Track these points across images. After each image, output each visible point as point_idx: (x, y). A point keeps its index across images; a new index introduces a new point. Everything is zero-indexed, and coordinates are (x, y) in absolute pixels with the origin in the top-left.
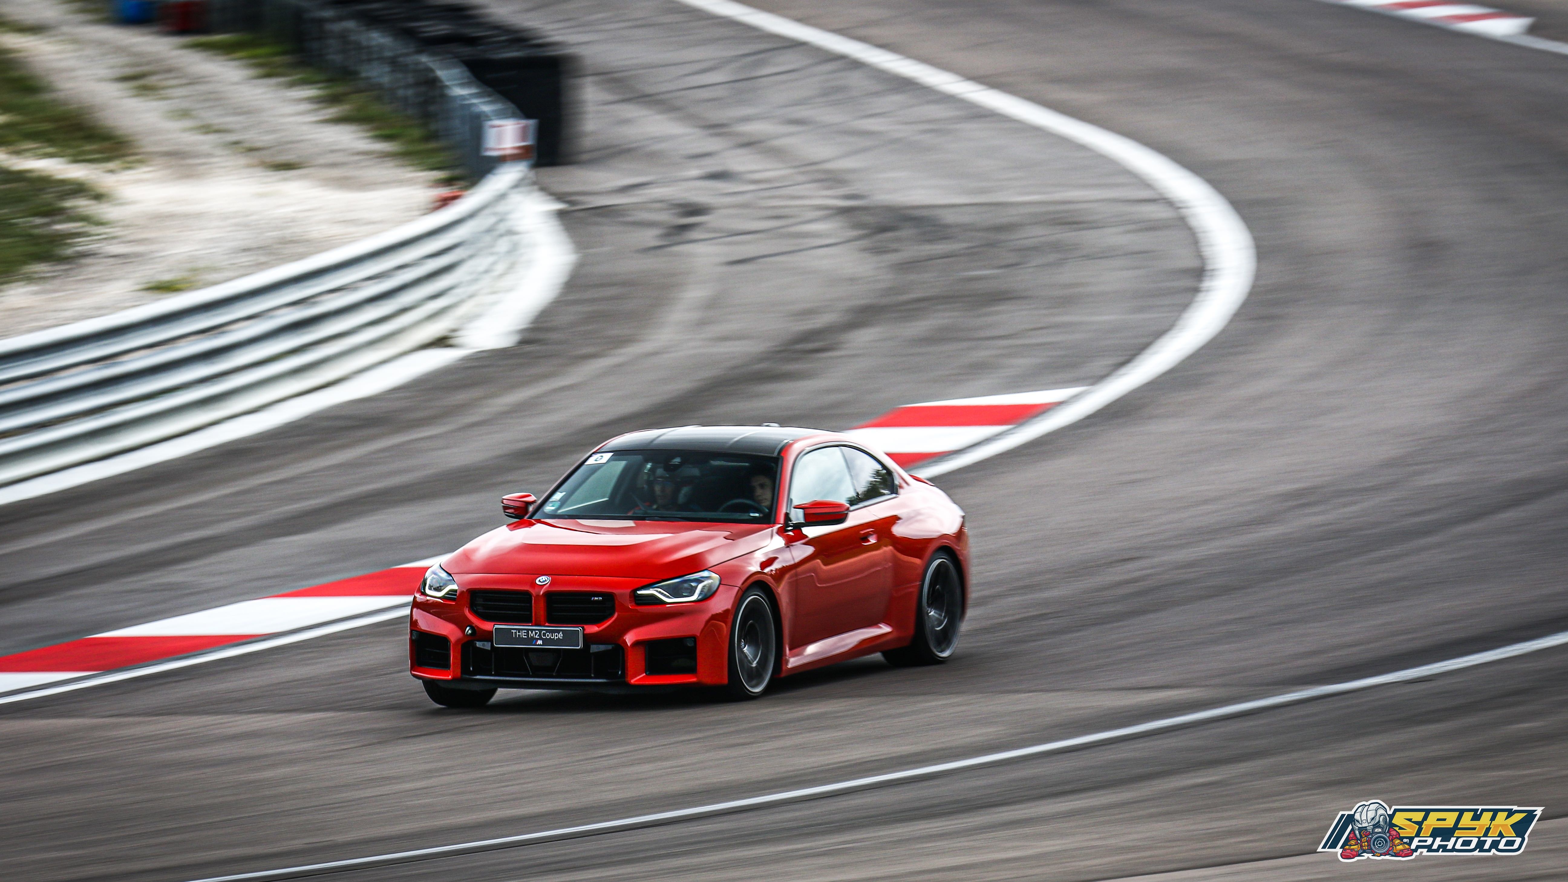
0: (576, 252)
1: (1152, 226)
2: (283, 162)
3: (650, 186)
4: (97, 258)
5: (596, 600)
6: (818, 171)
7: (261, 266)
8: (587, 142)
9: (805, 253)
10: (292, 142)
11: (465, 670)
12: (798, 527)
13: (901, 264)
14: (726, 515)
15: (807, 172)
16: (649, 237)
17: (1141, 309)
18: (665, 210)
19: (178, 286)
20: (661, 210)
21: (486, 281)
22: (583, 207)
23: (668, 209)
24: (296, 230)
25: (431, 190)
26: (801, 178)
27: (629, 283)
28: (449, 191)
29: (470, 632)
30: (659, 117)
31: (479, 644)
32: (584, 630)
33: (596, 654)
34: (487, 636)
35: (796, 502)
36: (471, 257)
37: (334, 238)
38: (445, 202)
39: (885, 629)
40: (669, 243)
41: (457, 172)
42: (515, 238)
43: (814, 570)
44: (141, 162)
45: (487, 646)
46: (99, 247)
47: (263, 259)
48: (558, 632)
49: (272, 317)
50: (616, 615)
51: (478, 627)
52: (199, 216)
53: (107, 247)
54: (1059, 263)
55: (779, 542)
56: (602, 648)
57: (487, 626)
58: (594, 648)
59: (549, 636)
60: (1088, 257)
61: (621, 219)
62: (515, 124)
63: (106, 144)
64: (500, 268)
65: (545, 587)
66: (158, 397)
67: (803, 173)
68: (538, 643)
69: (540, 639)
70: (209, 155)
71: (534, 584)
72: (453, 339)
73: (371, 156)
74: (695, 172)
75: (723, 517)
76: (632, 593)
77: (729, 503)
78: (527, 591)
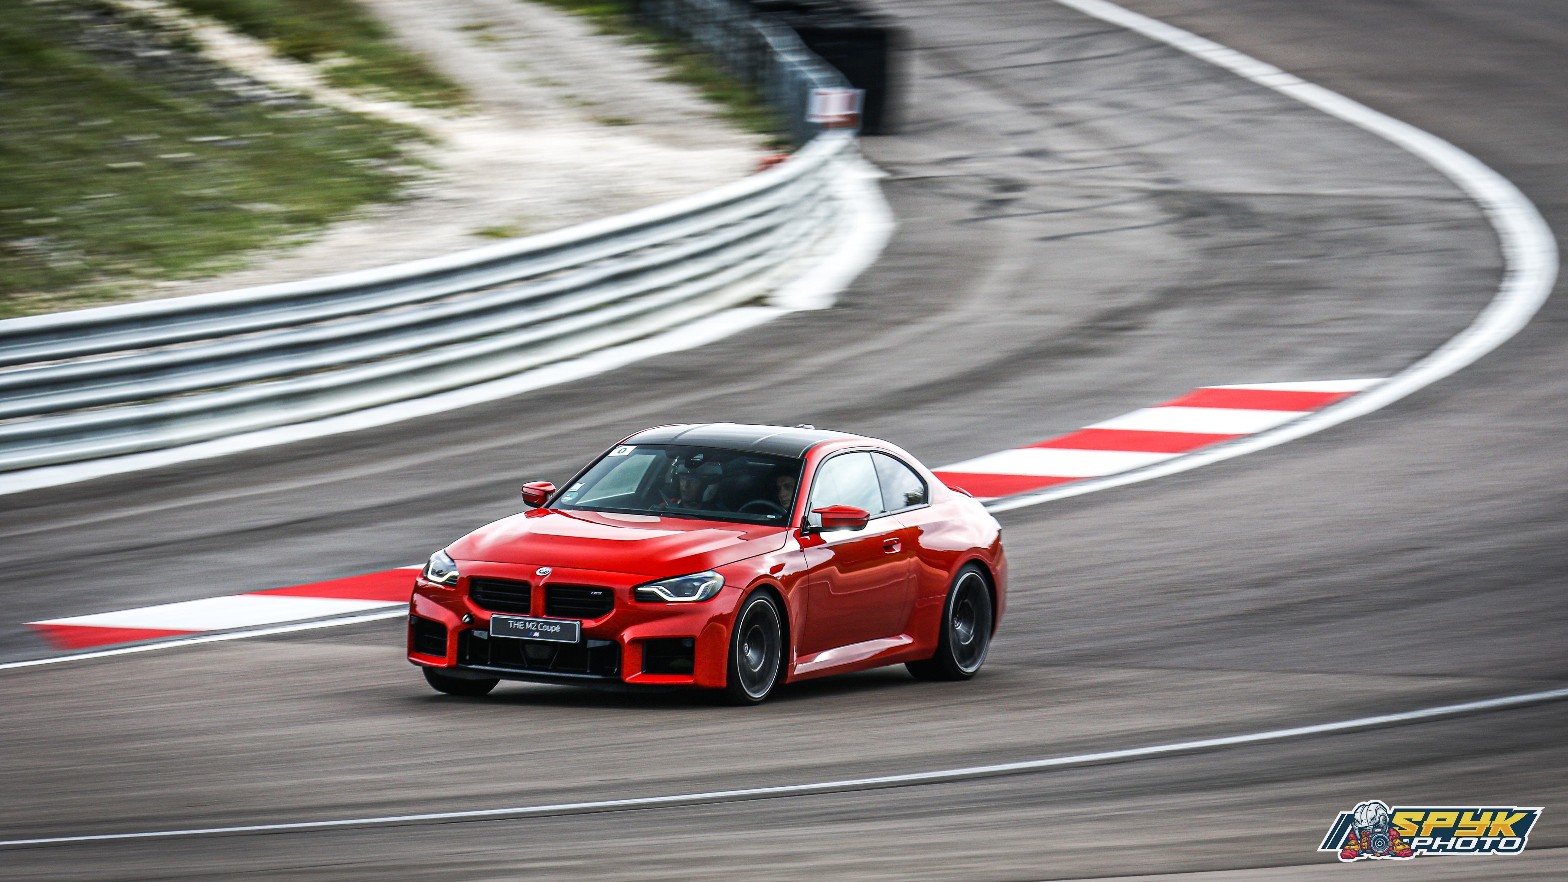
0: (895, 221)
1: (1458, 225)
2: (617, 118)
3: (968, 160)
4: (429, 201)
5: (595, 594)
6: (1135, 154)
7: (588, 218)
8: (912, 115)
9: (1115, 233)
10: (622, 99)
11: (461, 658)
12: (816, 532)
13: (1210, 249)
14: (744, 516)
15: (1124, 155)
16: (964, 210)
17: (1441, 306)
18: (981, 184)
19: (506, 233)
20: (976, 184)
21: (804, 245)
22: (901, 177)
23: (985, 184)
24: (623, 184)
25: (757, 152)
26: (1118, 160)
27: (946, 254)
28: (775, 155)
29: (467, 620)
30: (982, 93)
31: (476, 633)
32: (582, 624)
33: (593, 650)
34: (484, 625)
35: (815, 506)
36: (790, 220)
37: (659, 194)
38: (768, 165)
39: (905, 640)
40: (983, 216)
41: (784, 136)
42: (835, 204)
43: (829, 577)
44: (479, 110)
45: (484, 635)
46: (433, 191)
47: (590, 211)
48: (556, 624)
49: (597, 268)
50: (615, 610)
51: (476, 616)
52: (530, 165)
53: (441, 191)
54: (1367, 256)
55: (794, 545)
56: (599, 643)
57: (486, 615)
58: (591, 644)
59: (546, 628)
60: (1393, 252)
61: (939, 191)
62: (842, 93)
63: (446, 91)
64: (818, 232)
65: (545, 578)
66: (479, 340)
67: (1116, 155)
68: (534, 635)
69: (537, 631)
70: (542, 107)
71: (534, 575)
72: (768, 299)
73: (698, 117)
74: (1013, 149)
75: (738, 517)
76: (632, 590)
77: (750, 503)
78: (527, 581)
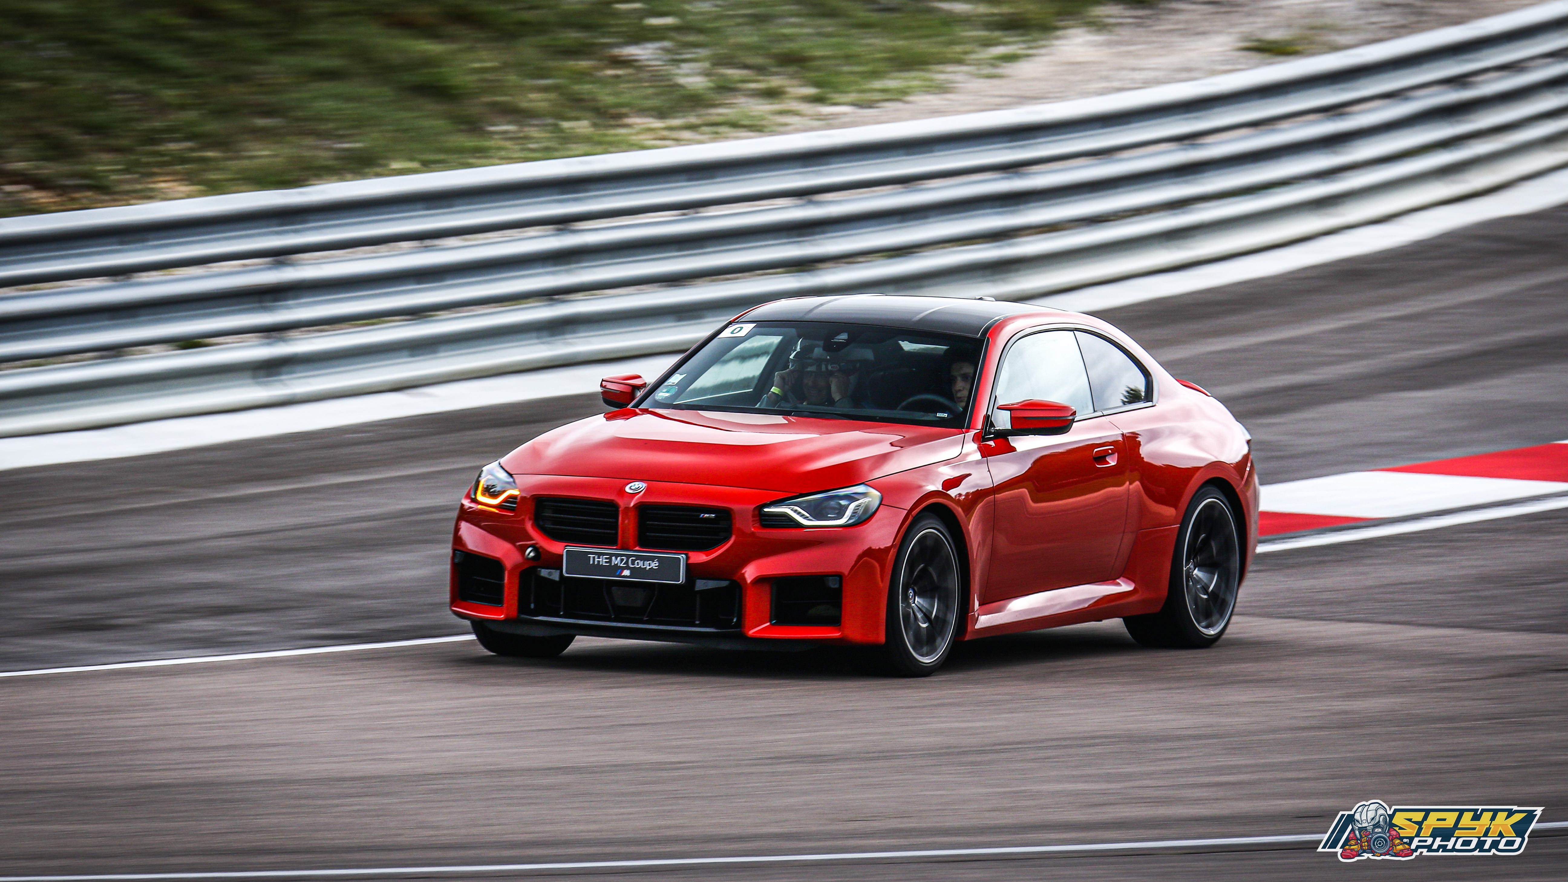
5: (707, 518)
11: (523, 607)
12: (1003, 436)
14: (904, 415)
29: (532, 554)
31: (544, 573)
32: (688, 558)
33: (702, 592)
34: (555, 562)
39: (1125, 587)
43: (1018, 501)
45: (555, 576)
48: (652, 559)
50: (733, 539)
51: (544, 549)
55: (973, 454)
56: (711, 584)
57: (558, 548)
58: (701, 585)
59: (640, 564)
65: (637, 497)
68: (623, 574)
69: (627, 568)
71: (622, 492)
75: (898, 416)
76: (757, 512)
77: (911, 399)
78: (613, 500)
